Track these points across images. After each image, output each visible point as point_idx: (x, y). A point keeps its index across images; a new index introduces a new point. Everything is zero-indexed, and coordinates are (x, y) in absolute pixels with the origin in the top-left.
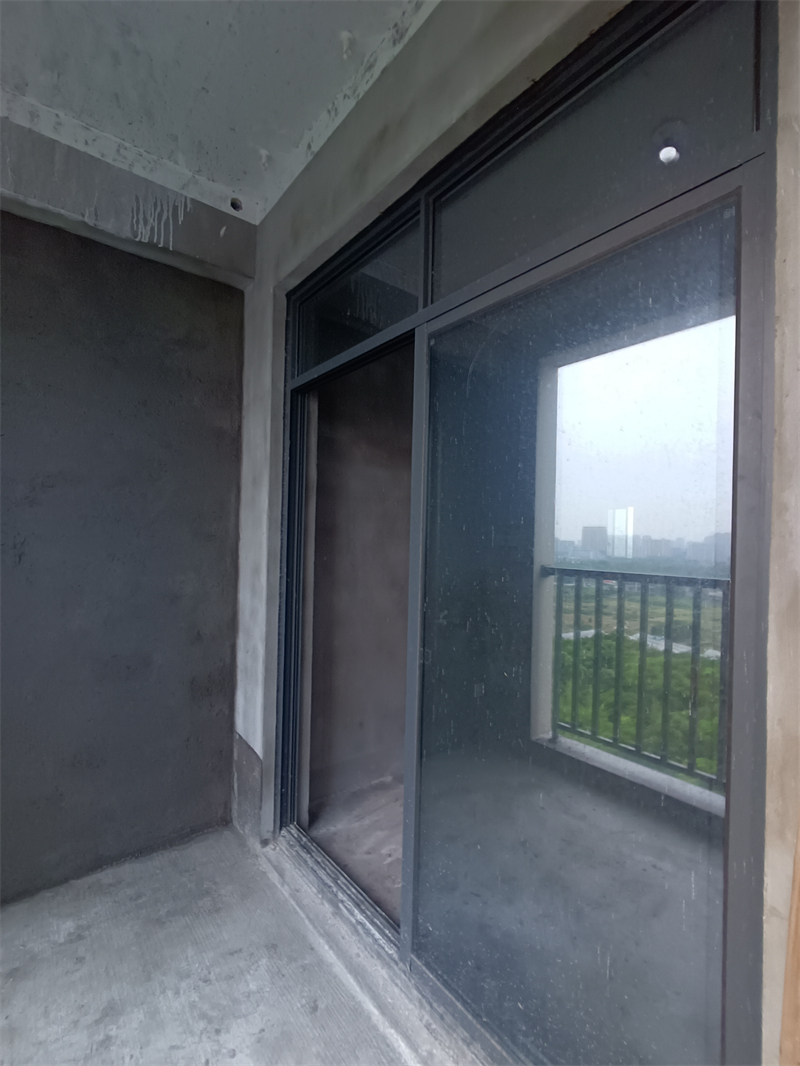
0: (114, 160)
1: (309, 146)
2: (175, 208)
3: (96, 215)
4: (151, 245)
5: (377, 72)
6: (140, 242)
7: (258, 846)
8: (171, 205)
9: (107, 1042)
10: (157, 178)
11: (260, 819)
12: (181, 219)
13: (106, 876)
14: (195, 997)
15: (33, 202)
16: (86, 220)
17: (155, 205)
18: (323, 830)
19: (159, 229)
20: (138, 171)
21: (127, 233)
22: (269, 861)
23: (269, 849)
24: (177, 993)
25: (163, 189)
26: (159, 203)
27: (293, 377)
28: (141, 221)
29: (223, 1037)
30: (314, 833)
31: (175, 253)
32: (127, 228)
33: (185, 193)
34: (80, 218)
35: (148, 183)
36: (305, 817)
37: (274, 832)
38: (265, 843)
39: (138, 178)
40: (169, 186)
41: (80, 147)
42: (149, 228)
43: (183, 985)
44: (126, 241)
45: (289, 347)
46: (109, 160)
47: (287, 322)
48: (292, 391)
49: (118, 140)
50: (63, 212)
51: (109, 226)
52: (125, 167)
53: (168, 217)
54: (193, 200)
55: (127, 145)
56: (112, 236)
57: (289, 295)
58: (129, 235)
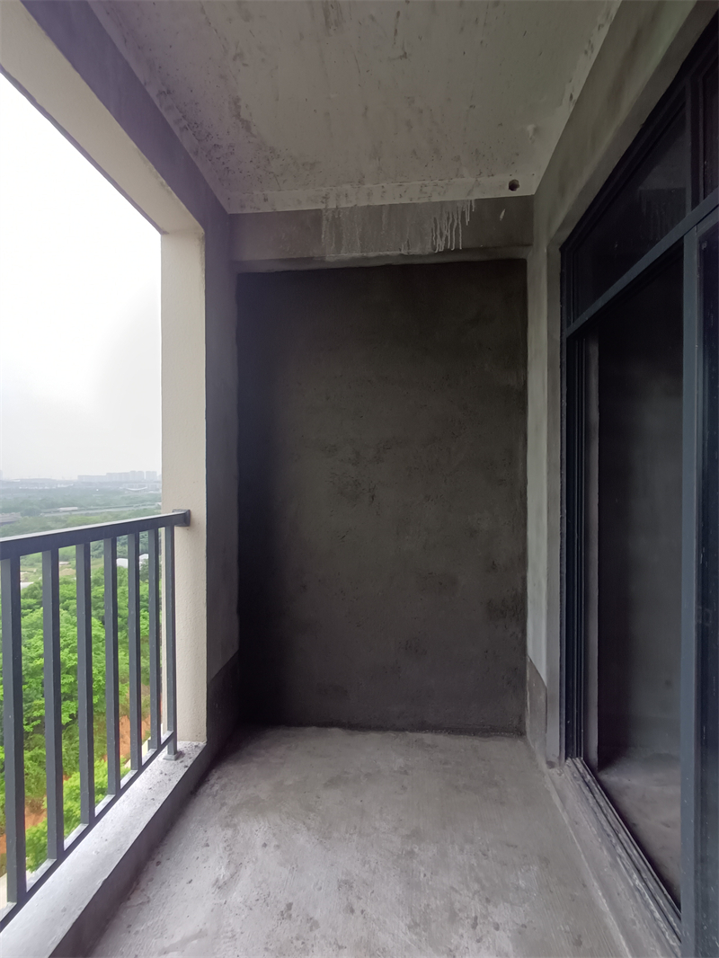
0: (419, 198)
1: (571, 97)
2: (463, 213)
3: (408, 246)
4: (447, 251)
6: (439, 252)
7: (544, 766)
8: (460, 213)
9: (411, 854)
10: (449, 196)
11: (545, 740)
12: (468, 220)
13: (427, 737)
14: (474, 861)
15: (372, 254)
16: (403, 252)
17: (448, 219)
18: (612, 777)
19: (451, 236)
20: (436, 199)
21: (428, 250)
22: (553, 783)
23: (555, 771)
24: (462, 850)
25: (453, 202)
26: (451, 216)
27: (569, 324)
28: (439, 236)
29: (491, 908)
30: (604, 777)
33: (470, 198)
34: (398, 252)
35: (442, 204)
36: (594, 755)
37: (560, 757)
38: (551, 765)
39: (435, 203)
40: (458, 198)
41: (397, 202)
42: (444, 239)
43: (467, 847)
44: (430, 255)
45: (564, 297)
46: (414, 201)
47: (562, 274)
48: (567, 339)
49: (420, 183)
50: (388, 253)
51: (416, 250)
52: (426, 200)
53: (458, 224)
54: (476, 200)
55: (426, 182)
56: (420, 256)
57: (562, 250)
58: (431, 250)
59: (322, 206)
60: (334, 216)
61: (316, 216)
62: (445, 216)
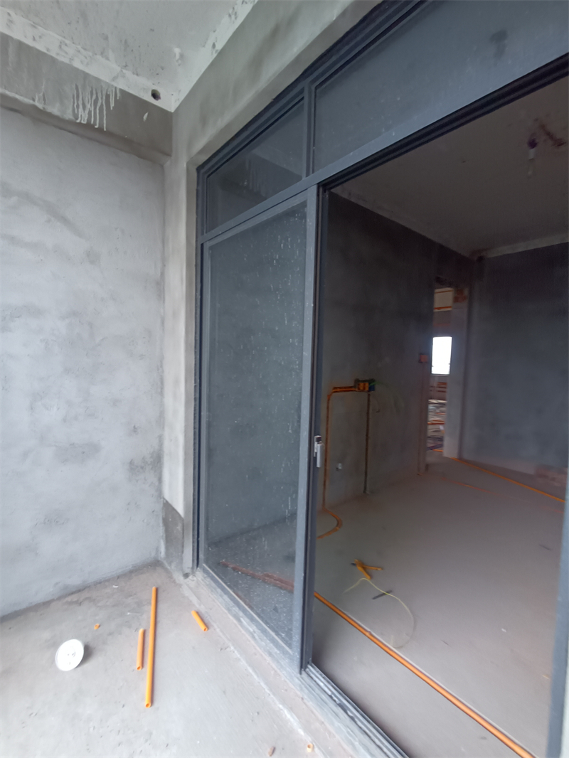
0: (58, 54)
1: (214, 46)
2: (108, 97)
3: (44, 100)
4: (90, 127)
6: (80, 123)
7: (179, 578)
8: (104, 94)
10: (93, 71)
11: (182, 559)
12: (112, 105)
16: (37, 103)
17: (92, 94)
19: (95, 113)
20: (77, 64)
21: (69, 116)
22: (191, 588)
23: (189, 580)
25: (98, 80)
27: (202, 234)
28: (81, 106)
31: (109, 133)
32: (70, 111)
33: (115, 84)
34: (31, 102)
35: (85, 75)
37: (193, 568)
38: (186, 576)
39: (77, 70)
40: (102, 78)
41: (29, 43)
42: (87, 112)
44: (71, 122)
45: (199, 211)
46: (53, 54)
47: (197, 191)
48: (202, 245)
49: (60, 38)
50: (17, 97)
51: (54, 110)
52: (66, 61)
53: (102, 105)
54: (121, 90)
55: (67, 42)
56: (59, 118)
57: (199, 169)
62: (89, 90)
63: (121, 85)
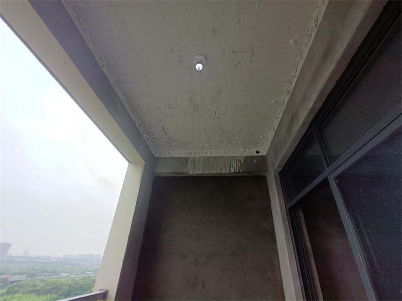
0: (224, 155)
1: (274, 129)
2: (240, 160)
3: (220, 170)
4: (235, 172)
5: (286, 104)
6: (232, 173)
10: (235, 155)
12: (242, 162)
15: (206, 172)
16: (218, 172)
19: (237, 167)
20: (230, 155)
25: (237, 157)
26: (236, 161)
27: (288, 203)
28: (232, 167)
31: (242, 172)
32: (228, 170)
33: (243, 155)
34: (216, 172)
35: (233, 157)
39: (230, 157)
40: (238, 155)
41: (216, 156)
42: (234, 168)
44: (229, 174)
45: (284, 192)
46: (222, 156)
47: (281, 183)
48: (289, 209)
49: (224, 150)
50: (213, 172)
51: (224, 172)
52: (227, 155)
53: (239, 163)
54: (245, 156)
55: (227, 150)
56: (225, 174)
57: (280, 174)
58: (229, 172)
59: (189, 156)
60: (193, 159)
61: (187, 159)
62: (234, 161)
63: (245, 154)
